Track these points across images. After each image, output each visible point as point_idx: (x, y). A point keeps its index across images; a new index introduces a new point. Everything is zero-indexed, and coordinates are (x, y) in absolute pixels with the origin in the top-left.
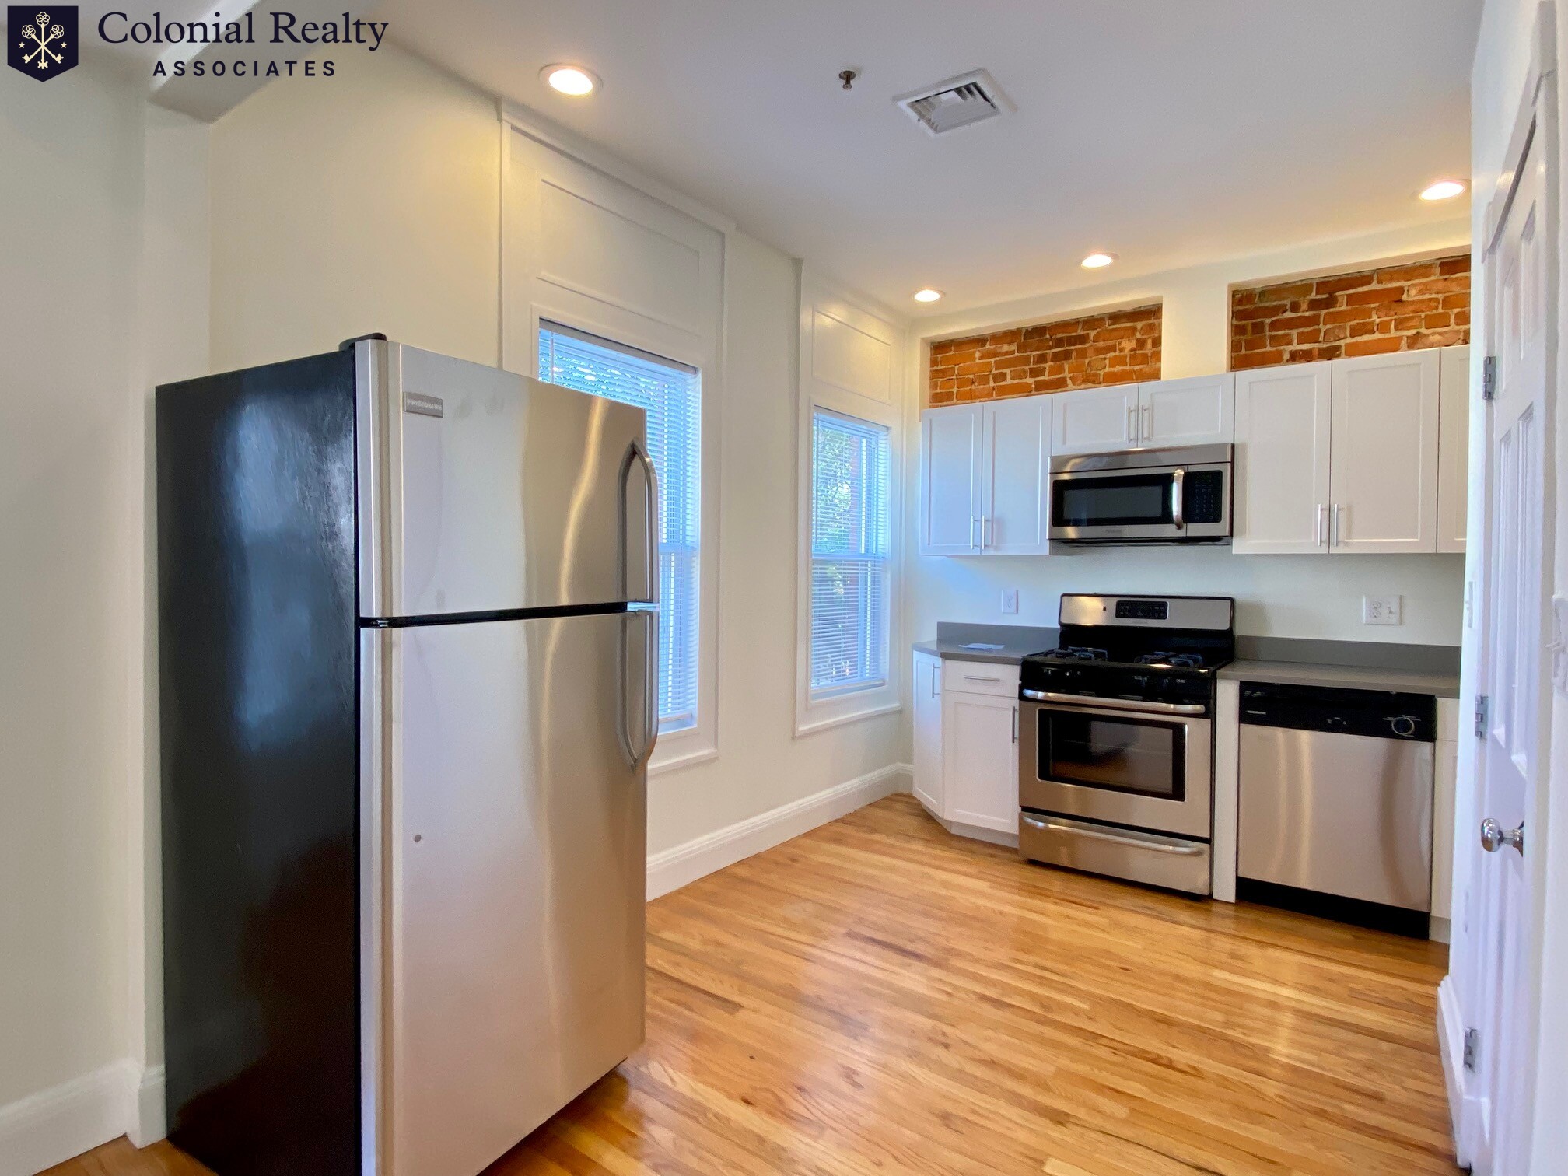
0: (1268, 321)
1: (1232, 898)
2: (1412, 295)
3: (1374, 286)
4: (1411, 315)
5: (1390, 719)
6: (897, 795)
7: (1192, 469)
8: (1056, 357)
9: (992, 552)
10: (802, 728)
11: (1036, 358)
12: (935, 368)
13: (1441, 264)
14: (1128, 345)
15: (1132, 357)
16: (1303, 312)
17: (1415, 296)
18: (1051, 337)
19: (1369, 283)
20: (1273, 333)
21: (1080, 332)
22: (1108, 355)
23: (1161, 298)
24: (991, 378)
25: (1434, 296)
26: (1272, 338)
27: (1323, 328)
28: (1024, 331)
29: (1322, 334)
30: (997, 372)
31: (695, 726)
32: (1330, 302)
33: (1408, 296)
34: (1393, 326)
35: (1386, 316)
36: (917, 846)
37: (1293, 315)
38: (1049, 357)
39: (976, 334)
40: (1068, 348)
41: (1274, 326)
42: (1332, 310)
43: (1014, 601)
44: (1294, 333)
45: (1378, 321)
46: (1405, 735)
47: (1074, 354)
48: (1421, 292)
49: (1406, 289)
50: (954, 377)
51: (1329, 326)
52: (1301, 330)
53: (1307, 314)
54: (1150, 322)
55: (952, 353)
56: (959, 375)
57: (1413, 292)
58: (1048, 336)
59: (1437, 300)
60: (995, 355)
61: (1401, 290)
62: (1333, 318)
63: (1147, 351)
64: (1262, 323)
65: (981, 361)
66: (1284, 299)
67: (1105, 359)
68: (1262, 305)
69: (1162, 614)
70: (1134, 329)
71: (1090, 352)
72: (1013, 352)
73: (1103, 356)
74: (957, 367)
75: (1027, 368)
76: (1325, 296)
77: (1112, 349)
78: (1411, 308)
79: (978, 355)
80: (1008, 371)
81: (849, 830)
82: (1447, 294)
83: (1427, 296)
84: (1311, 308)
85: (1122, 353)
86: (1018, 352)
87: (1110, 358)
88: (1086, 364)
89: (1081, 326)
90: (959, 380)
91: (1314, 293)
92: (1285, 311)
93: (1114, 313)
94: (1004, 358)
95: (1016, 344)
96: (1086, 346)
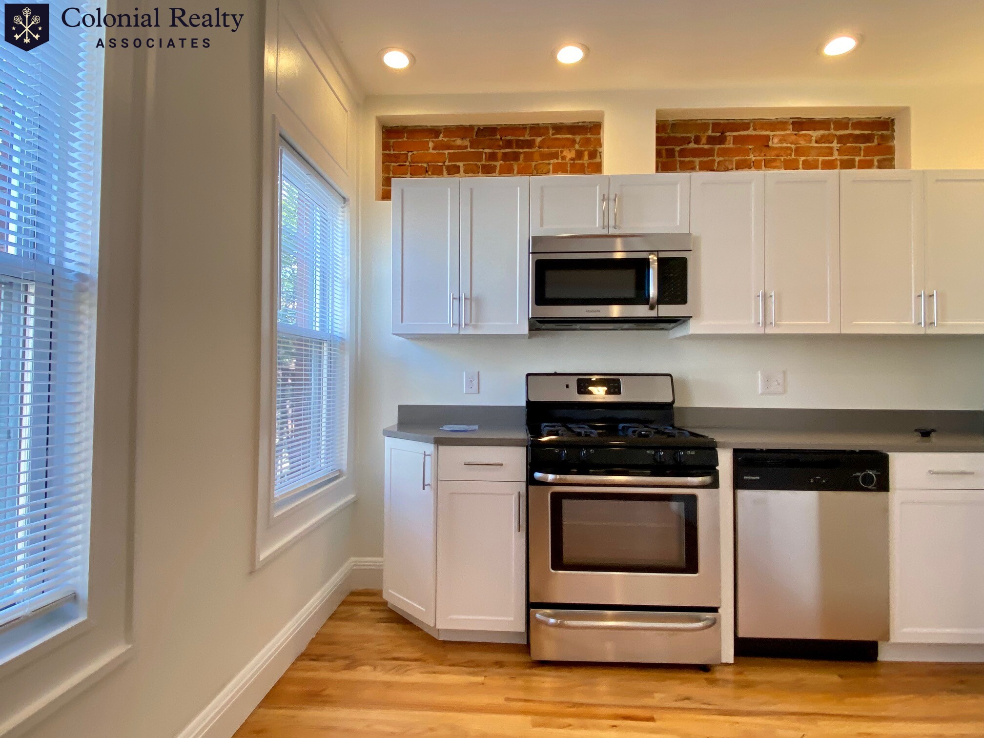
0: (678, 148)
1: (731, 660)
2: (775, 143)
3: (751, 132)
4: (775, 157)
5: (858, 474)
6: (353, 594)
7: (662, 255)
8: (505, 157)
9: (470, 331)
10: (263, 555)
11: (488, 155)
12: (387, 152)
13: (793, 123)
14: (569, 154)
15: (573, 165)
16: (703, 144)
17: (777, 143)
18: (501, 138)
19: (748, 129)
20: (682, 159)
21: (527, 138)
22: (552, 161)
23: (602, 114)
24: (445, 170)
25: (789, 145)
26: (681, 162)
27: (717, 159)
28: (476, 129)
29: (716, 164)
30: (450, 164)
31: (82, 618)
32: (722, 140)
33: (773, 143)
34: (763, 164)
35: (759, 155)
36: (416, 676)
37: (696, 146)
38: (500, 156)
39: (430, 124)
40: (517, 150)
41: (683, 153)
42: (723, 146)
43: (475, 382)
44: (697, 160)
45: (754, 159)
46: (870, 487)
47: (522, 156)
48: (781, 141)
49: (771, 137)
51: (721, 159)
52: (702, 159)
53: (706, 147)
54: (589, 136)
55: (405, 139)
56: (412, 162)
57: (776, 140)
58: (498, 137)
59: (790, 148)
60: (448, 147)
61: (767, 138)
62: (724, 152)
63: (585, 162)
64: (673, 149)
65: (435, 152)
66: (689, 132)
67: (549, 164)
68: (674, 135)
69: (616, 390)
70: (574, 142)
71: (536, 156)
72: (466, 147)
73: (547, 162)
74: (410, 154)
75: (479, 163)
76: (718, 134)
77: (555, 156)
78: (775, 153)
79: (431, 145)
80: (461, 164)
81: (323, 672)
82: (797, 145)
83: (785, 145)
84: (708, 143)
85: (563, 161)
86: (471, 148)
87: (553, 164)
88: (533, 167)
89: (528, 132)
90: (412, 167)
91: (710, 131)
92: (690, 142)
93: (556, 124)
94: (456, 151)
95: (469, 139)
96: (533, 150)
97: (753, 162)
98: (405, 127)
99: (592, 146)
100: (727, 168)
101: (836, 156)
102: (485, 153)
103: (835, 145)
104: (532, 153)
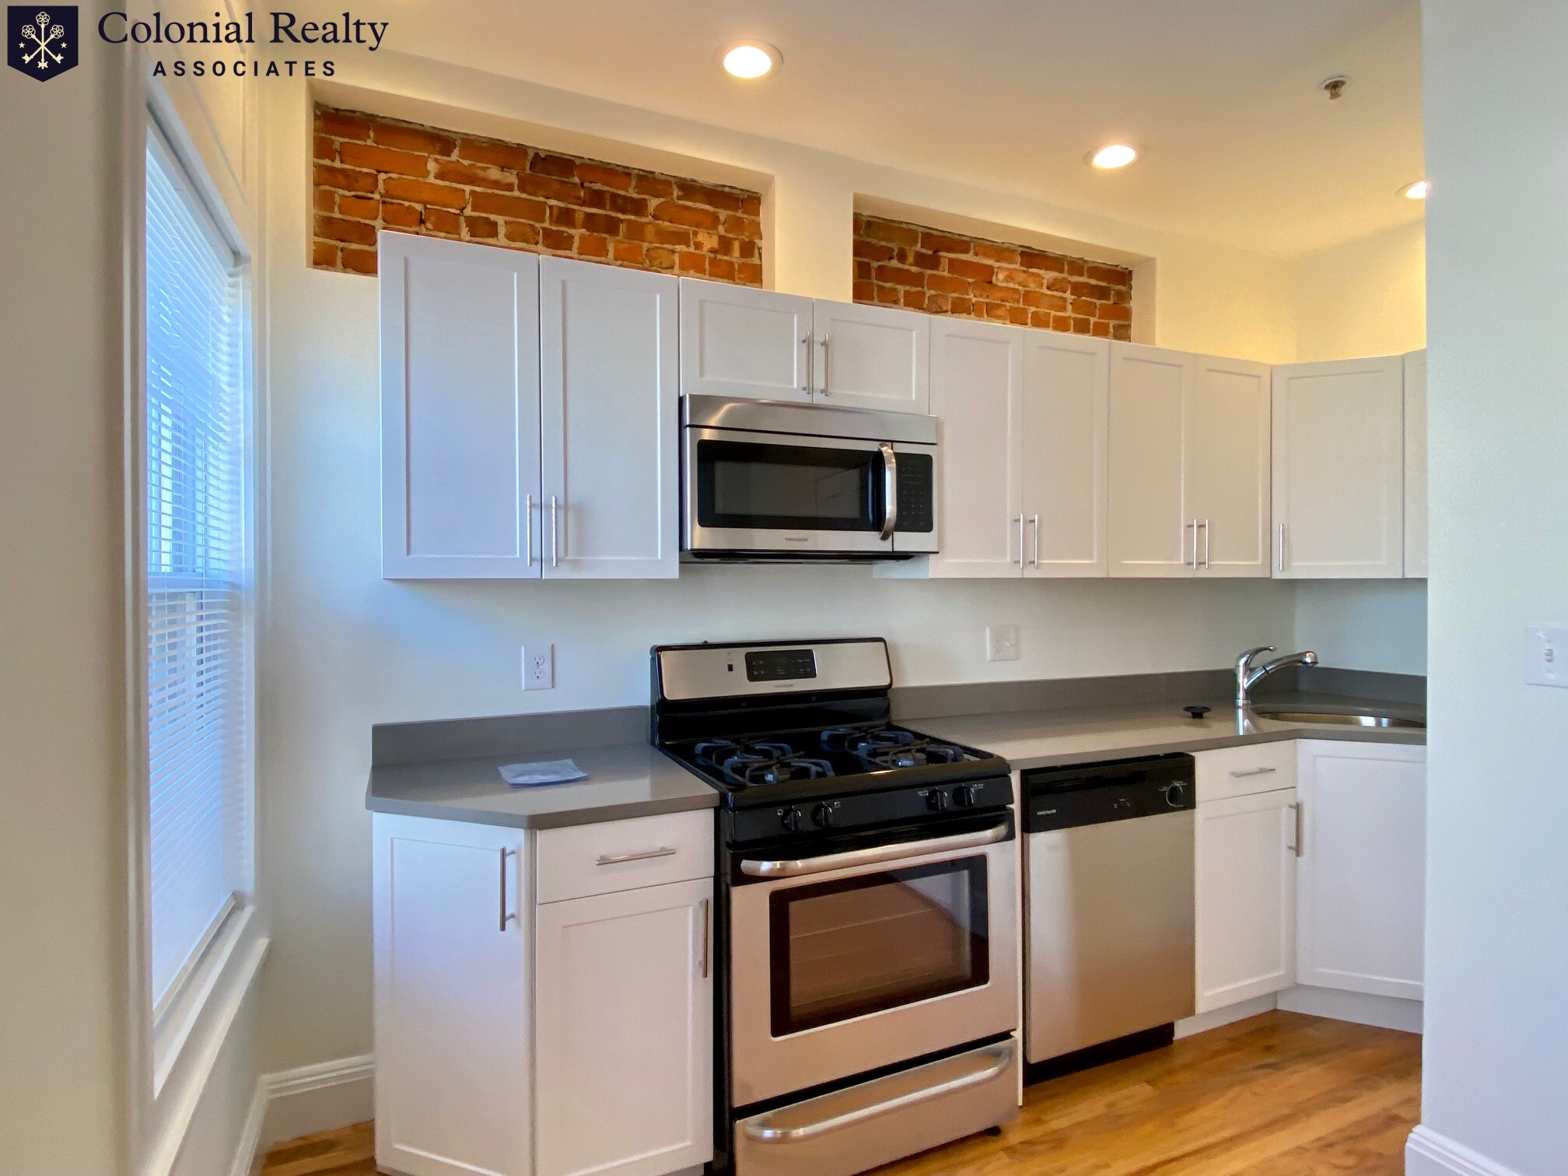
0: (875, 264)
1: (1020, 1100)
2: (1000, 279)
3: (971, 257)
4: (1000, 302)
5: (1163, 789)
7: (902, 449)
8: (590, 222)
9: (565, 573)
11: (555, 211)
12: (327, 162)
13: (1022, 254)
14: (708, 241)
15: (714, 263)
16: (909, 264)
17: (1002, 281)
18: (582, 184)
19: (966, 251)
20: (882, 284)
21: (633, 194)
22: (678, 248)
23: (768, 181)
24: (463, 225)
25: (1017, 286)
26: (881, 289)
27: (928, 293)
28: (531, 155)
29: (926, 301)
30: (476, 214)
32: (933, 262)
34: (985, 310)
35: (981, 296)
37: (900, 266)
38: (579, 217)
39: (429, 122)
40: (614, 214)
41: (882, 272)
42: (936, 272)
43: (546, 667)
44: (901, 289)
45: (974, 300)
46: (1176, 804)
47: (622, 227)
48: (1007, 279)
49: (996, 270)
50: (377, 196)
51: (933, 292)
52: (907, 288)
53: (914, 269)
54: (739, 214)
55: (369, 142)
56: (388, 194)
57: (1001, 276)
58: (577, 180)
59: (1016, 291)
60: (471, 180)
61: (991, 270)
62: (937, 283)
63: (734, 260)
64: (868, 264)
65: (441, 183)
66: (890, 240)
67: (673, 252)
68: (869, 240)
69: (809, 670)
70: (715, 219)
71: (649, 233)
72: (509, 187)
73: (670, 247)
74: (382, 176)
75: (538, 225)
76: (930, 252)
77: (683, 238)
78: (1001, 295)
80: (500, 220)
82: (1026, 289)
83: (1011, 285)
84: (917, 263)
85: (697, 252)
86: (522, 189)
87: (682, 255)
88: (644, 252)
89: (634, 183)
90: (389, 207)
91: (919, 245)
92: (891, 258)
93: (685, 180)
94: (490, 191)
95: (515, 172)
96: (643, 220)
97: (973, 305)
98: (372, 118)
99: (747, 234)
100: (941, 308)
101: (1069, 313)
102: (551, 207)
103: (1069, 296)
104: (643, 224)
